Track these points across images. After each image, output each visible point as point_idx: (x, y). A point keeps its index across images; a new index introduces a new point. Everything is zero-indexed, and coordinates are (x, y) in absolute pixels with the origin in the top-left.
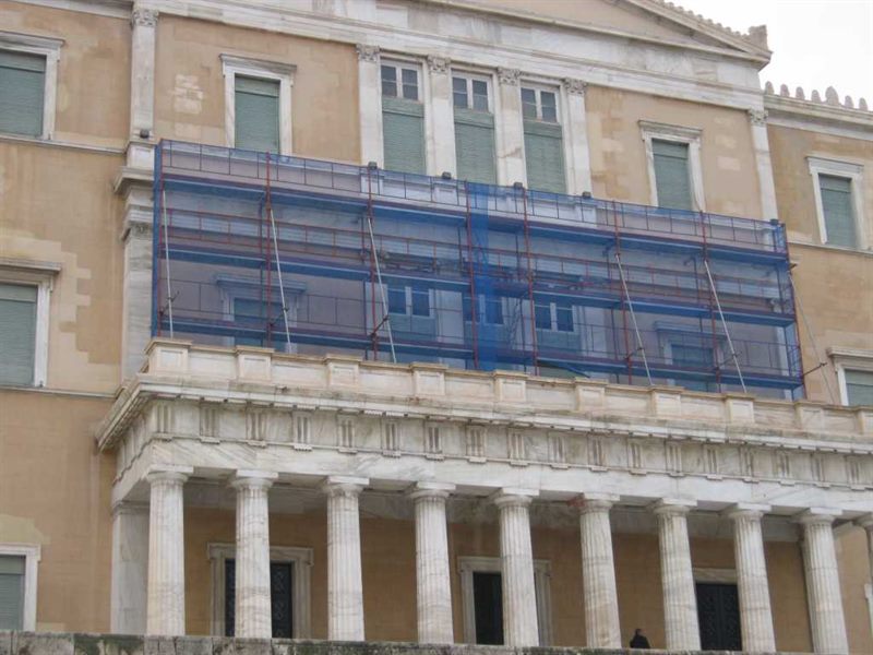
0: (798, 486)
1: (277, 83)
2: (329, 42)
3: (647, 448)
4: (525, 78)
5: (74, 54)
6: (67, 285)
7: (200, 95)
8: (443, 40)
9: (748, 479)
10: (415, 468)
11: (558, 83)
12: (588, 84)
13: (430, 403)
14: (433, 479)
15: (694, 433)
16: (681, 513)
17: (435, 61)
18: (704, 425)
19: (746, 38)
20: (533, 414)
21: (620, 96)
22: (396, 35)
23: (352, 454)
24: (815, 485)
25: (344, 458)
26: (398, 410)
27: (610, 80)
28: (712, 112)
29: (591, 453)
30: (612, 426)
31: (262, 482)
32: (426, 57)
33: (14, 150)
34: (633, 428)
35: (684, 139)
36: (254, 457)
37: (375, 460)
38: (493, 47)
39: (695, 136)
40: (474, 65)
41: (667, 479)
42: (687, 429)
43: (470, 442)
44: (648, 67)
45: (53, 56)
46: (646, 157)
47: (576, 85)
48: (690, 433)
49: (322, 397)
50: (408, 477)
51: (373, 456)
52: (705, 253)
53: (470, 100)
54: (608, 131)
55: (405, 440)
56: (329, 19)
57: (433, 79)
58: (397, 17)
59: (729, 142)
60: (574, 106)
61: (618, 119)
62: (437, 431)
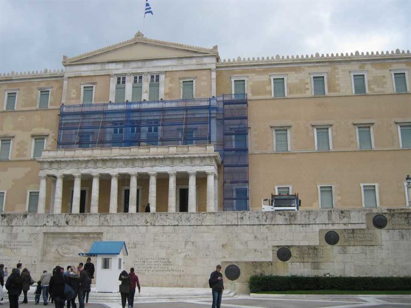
0: (185, 166)
1: (92, 87)
2: (105, 75)
4: (151, 73)
5: (55, 89)
6: (50, 137)
7: (76, 93)
8: (131, 68)
9: (171, 166)
11: (159, 73)
12: (166, 71)
13: (92, 157)
17: (128, 74)
19: (211, 50)
21: (176, 72)
22: (120, 70)
23: (78, 169)
24: (190, 165)
27: (173, 69)
28: (200, 71)
29: (132, 163)
30: (135, 157)
32: (126, 74)
33: (42, 112)
34: (140, 157)
35: (192, 80)
36: (59, 171)
37: (82, 170)
38: (142, 68)
39: (194, 79)
40: (138, 73)
41: (150, 167)
43: (104, 164)
44: (183, 63)
45: (50, 90)
46: (180, 86)
47: (163, 72)
48: (154, 157)
49: (71, 158)
50: (89, 172)
52: (186, 109)
53: (138, 81)
54: (171, 82)
55: (90, 165)
56: (104, 70)
57: (127, 78)
58: (120, 66)
59: (204, 78)
60: (162, 77)
61: (174, 78)
62: (97, 162)
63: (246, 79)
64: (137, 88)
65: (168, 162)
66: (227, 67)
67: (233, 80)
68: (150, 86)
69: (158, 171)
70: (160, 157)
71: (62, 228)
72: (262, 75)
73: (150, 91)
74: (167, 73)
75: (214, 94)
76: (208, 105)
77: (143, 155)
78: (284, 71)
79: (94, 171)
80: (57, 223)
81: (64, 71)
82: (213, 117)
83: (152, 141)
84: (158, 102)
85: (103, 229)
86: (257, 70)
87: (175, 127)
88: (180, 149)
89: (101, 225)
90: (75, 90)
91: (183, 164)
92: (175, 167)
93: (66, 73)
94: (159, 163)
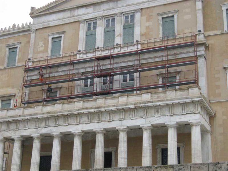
0: (162, 117)
1: (61, 37)
2: (74, 22)
3: (113, 113)
4: (125, 13)
5: (23, 44)
7: (44, 46)
8: (102, 11)
9: (144, 117)
10: (51, 129)
11: (134, 11)
12: (142, 9)
14: (55, 132)
15: (125, 107)
16: (122, 131)
17: (99, 18)
18: (127, 104)
20: (78, 110)
21: (153, 8)
22: (90, 14)
23: (36, 128)
24: (167, 115)
26: (45, 116)
27: (149, 5)
29: (97, 118)
30: (100, 109)
31: (17, 138)
32: (96, 18)
33: (10, 70)
34: (106, 109)
35: (172, 15)
36: (16, 132)
37: (42, 129)
38: (115, 8)
39: (176, 12)
40: (110, 15)
41: (118, 121)
42: (122, 106)
43: (65, 120)
45: (18, 46)
46: (159, 24)
47: (138, 10)
48: (123, 107)
50: (49, 132)
51: (42, 128)
53: (110, 25)
54: (148, 20)
55: (50, 123)
56: (73, 17)
57: (98, 23)
58: (90, 10)
59: (187, 10)
60: (137, 16)
61: (151, 16)
62: (57, 119)
64: (109, 33)
65: (141, 113)
67: (224, 9)
68: (125, 28)
69: (128, 125)
73: (124, 34)
74: (144, 11)
75: (200, 27)
77: (109, 106)
79: (54, 129)
81: (32, 23)
82: (200, 56)
84: (133, 44)
87: (155, 72)
88: (155, 96)
90: (43, 42)
91: (160, 114)
92: (149, 118)
93: (34, 25)
94: (130, 115)
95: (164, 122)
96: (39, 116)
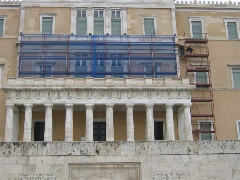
0: (163, 98)
1: (52, 18)
2: (65, 7)
3: (122, 92)
4: (112, 9)
5: (10, 18)
6: (6, 66)
7: (35, 23)
8: (92, 3)
9: (148, 97)
10: (64, 100)
11: (120, 9)
12: (127, 8)
13: (67, 86)
14: (68, 103)
15: (133, 88)
16: (130, 107)
17: (89, 8)
18: (136, 86)
20: (92, 87)
21: (136, 9)
22: (80, 3)
23: (49, 98)
24: (167, 98)
25: (48, 99)
26: (60, 88)
27: (134, 6)
28: (160, 10)
29: (108, 94)
30: (112, 88)
31: (29, 106)
32: (87, 7)
35: (153, 18)
36: (28, 101)
38: (104, 3)
39: (156, 17)
40: (99, 8)
41: (127, 99)
43: (78, 94)
44: (144, 2)
45: (5, 19)
46: (142, 23)
47: (124, 9)
48: (132, 88)
49: (42, 87)
50: (63, 103)
51: (55, 98)
52: (152, 44)
53: (99, 16)
54: (133, 18)
55: (63, 94)
56: (64, 2)
57: (88, 12)
59: (165, 17)
60: (123, 14)
61: (135, 15)
62: (70, 92)
63: (202, 21)
64: (99, 23)
65: (145, 94)
66: (184, 8)
67: (190, 21)
68: (112, 21)
69: (135, 103)
70: (139, 88)
71: (91, 157)
72: (217, 18)
73: (112, 25)
74: (128, 10)
75: (175, 32)
76: (173, 42)
77: (120, 86)
78: (236, 16)
79: (68, 101)
80: (85, 152)
83: (118, 74)
84: (121, 36)
85: (141, 159)
86: (211, 13)
87: (140, 61)
88: (156, 82)
89: (139, 154)
90: (34, 20)
91: (161, 96)
92: (152, 99)
93: (23, 2)
94: (136, 94)
95: (165, 103)
96: (53, 88)
